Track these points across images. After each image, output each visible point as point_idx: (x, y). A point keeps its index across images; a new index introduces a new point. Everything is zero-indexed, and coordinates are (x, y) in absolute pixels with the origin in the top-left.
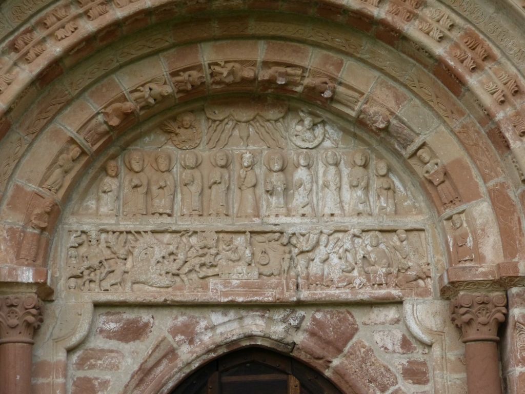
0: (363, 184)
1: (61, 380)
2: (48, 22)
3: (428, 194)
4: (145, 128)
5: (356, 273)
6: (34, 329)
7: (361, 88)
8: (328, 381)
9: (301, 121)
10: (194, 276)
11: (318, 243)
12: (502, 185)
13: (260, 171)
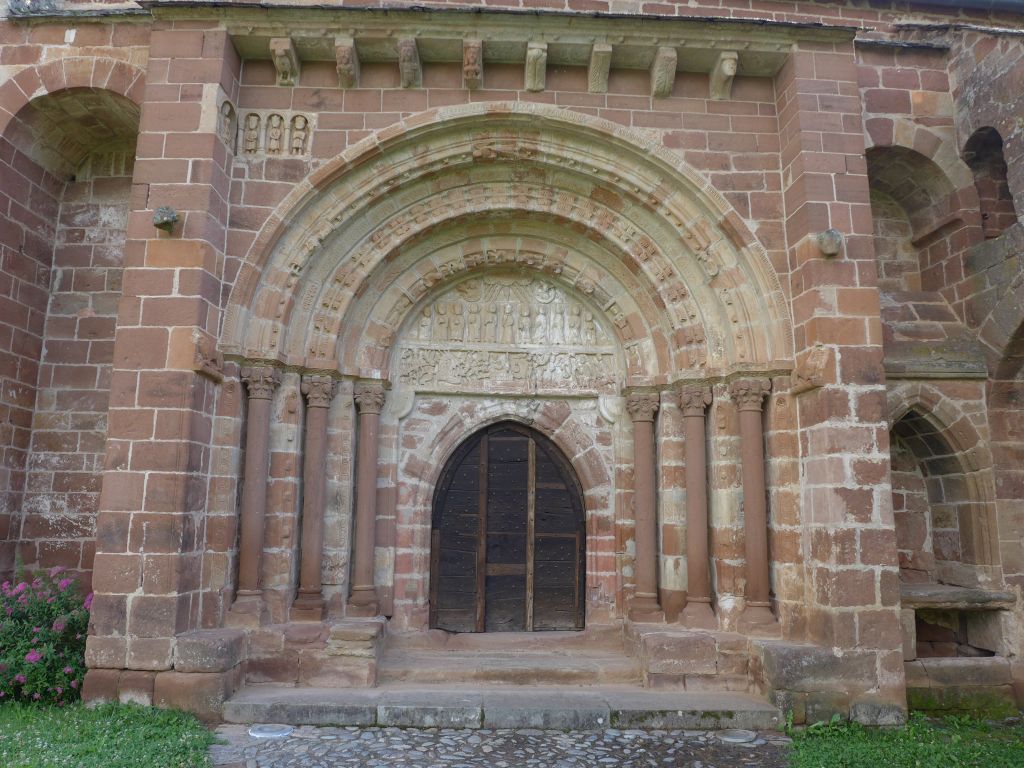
0: (577, 326)
1: (395, 436)
2: (393, 225)
3: (616, 334)
4: (447, 288)
5: (571, 379)
6: (380, 406)
7: (578, 268)
8: (552, 442)
9: (542, 287)
10: (474, 377)
11: (549, 360)
12: (660, 330)
13: (516, 316)
